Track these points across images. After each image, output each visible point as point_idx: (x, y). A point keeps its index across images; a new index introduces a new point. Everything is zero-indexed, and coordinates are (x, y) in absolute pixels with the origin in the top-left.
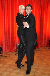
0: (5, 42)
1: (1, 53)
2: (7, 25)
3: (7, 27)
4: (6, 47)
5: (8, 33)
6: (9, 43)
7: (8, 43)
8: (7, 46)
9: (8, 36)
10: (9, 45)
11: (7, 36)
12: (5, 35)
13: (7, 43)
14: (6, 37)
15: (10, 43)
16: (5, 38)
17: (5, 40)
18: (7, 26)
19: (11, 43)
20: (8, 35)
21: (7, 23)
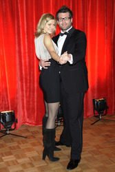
0: (23, 100)
1: (13, 127)
2: (27, 57)
3: (27, 64)
4: (26, 114)
5: (28, 78)
6: (34, 102)
7: (31, 103)
8: (28, 110)
9: (30, 85)
10: (33, 108)
11: (26, 85)
12: (22, 82)
13: (28, 102)
14: (24, 89)
15: (36, 104)
16: (22, 90)
17: (23, 96)
18: (27, 60)
19: (37, 102)
20: (30, 83)
21: (25, 53)
